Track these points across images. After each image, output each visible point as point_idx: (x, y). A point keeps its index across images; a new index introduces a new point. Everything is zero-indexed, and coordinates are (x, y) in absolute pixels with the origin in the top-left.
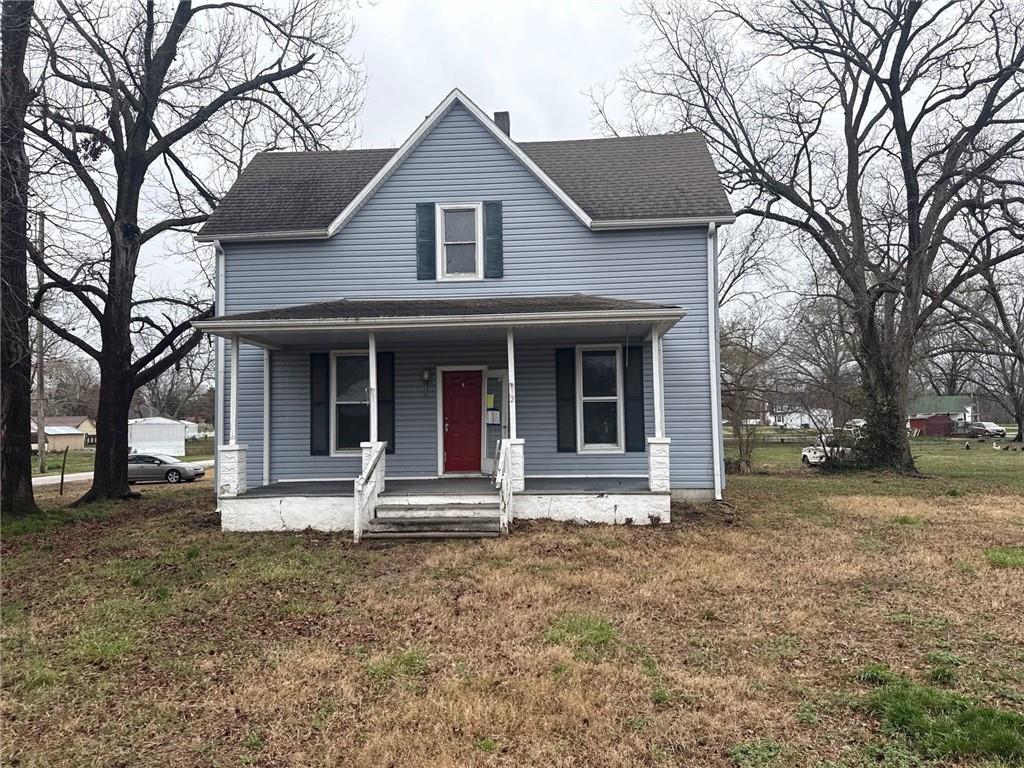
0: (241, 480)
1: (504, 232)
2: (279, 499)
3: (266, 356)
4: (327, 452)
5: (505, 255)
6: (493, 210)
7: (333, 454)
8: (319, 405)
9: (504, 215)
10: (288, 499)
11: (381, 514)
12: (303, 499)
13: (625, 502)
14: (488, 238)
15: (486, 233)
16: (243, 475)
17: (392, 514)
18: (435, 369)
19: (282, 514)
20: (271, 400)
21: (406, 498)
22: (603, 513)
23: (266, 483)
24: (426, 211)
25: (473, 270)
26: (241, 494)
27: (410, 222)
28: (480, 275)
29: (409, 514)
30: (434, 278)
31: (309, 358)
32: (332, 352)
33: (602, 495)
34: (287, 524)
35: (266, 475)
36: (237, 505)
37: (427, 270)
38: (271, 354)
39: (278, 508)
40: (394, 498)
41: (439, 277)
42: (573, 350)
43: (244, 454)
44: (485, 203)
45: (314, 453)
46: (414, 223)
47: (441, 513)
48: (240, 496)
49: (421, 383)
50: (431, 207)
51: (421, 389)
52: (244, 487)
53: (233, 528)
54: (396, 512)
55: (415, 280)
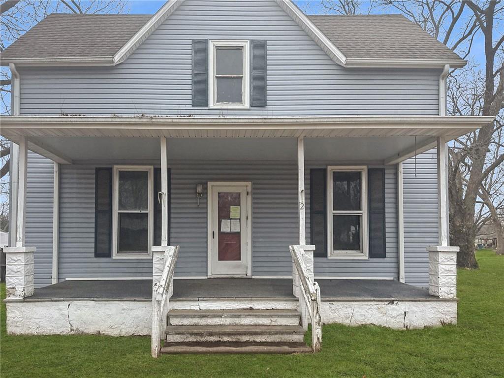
0: (27, 282)
1: (268, 67)
2: (67, 303)
3: (56, 169)
4: (109, 255)
5: (268, 87)
6: (259, 48)
7: (115, 256)
8: (103, 212)
9: (269, 52)
10: (76, 303)
11: (174, 321)
12: (91, 303)
13: (415, 309)
14: (254, 72)
15: (253, 67)
16: (31, 278)
17: (186, 322)
18: (206, 184)
19: (70, 319)
20: (60, 208)
21: (197, 303)
22: (393, 320)
23: (54, 282)
24: (201, 46)
25: (239, 100)
26: (28, 297)
27: (187, 56)
28: (247, 104)
29: (203, 322)
30: (207, 106)
31: (94, 171)
32: (115, 167)
33: (392, 302)
34: (74, 328)
35: (55, 274)
36: (23, 309)
37: (200, 99)
38: (60, 166)
39: (66, 313)
40: (185, 303)
41: (211, 105)
42: (325, 170)
43: (32, 256)
44: (252, 42)
45: (97, 255)
46: (190, 56)
47: (237, 321)
48: (27, 299)
49: (194, 196)
50: (205, 43)
51: (195, 201)
52: (30, 290)
53: (18, 331)
54: (190, 320)
55: (190, 107)
